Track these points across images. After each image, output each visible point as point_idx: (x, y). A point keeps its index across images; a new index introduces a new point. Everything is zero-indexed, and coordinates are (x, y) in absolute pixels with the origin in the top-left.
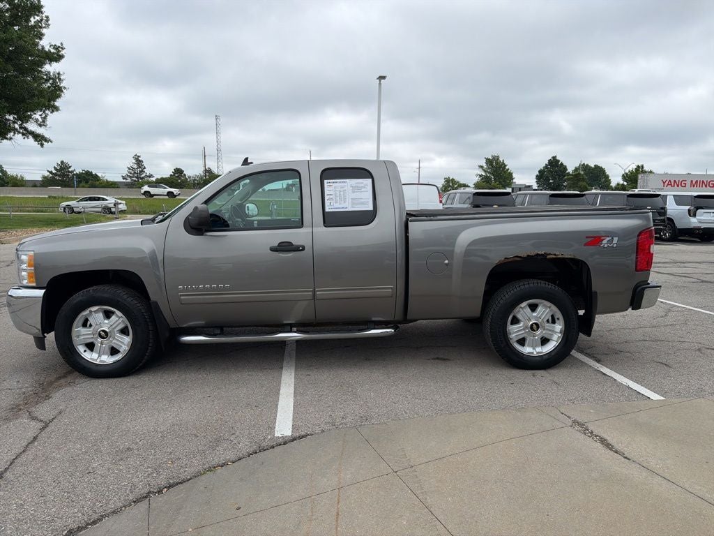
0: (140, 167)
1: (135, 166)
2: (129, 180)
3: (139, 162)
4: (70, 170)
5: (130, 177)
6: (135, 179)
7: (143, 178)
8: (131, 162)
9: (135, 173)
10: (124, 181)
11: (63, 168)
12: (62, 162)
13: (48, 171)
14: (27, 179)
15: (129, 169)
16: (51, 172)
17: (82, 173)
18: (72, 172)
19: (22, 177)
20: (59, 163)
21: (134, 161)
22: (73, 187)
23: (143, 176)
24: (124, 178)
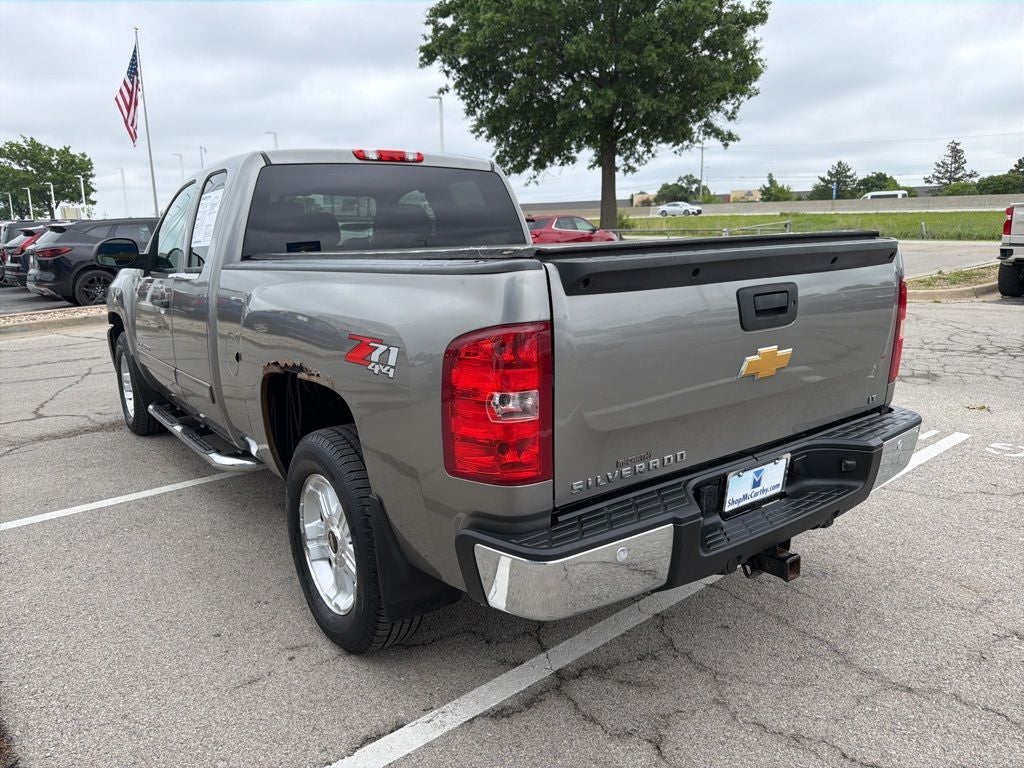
0: (956, 161)
1: (949, 161)
2: (935, 183)
3: (956, 153)
4: (848, 174)
5: (938, 178)
6: (944, 181)
7: (958, 179)
8: (942, 154)
9: (947, 171)
10: (928, 185)
11: (840, 174)
12: (840, 164)
13: (820, 178)
14: (795, 190)
15: (939, 165)
16: (823, 179)
17: (872, 177)
18: (850, 177)
19: (789, 188)
20: (836, 165)
21: (948, 152)
22: (831, 198)
23: (960, 175)
24: (927, 181)
